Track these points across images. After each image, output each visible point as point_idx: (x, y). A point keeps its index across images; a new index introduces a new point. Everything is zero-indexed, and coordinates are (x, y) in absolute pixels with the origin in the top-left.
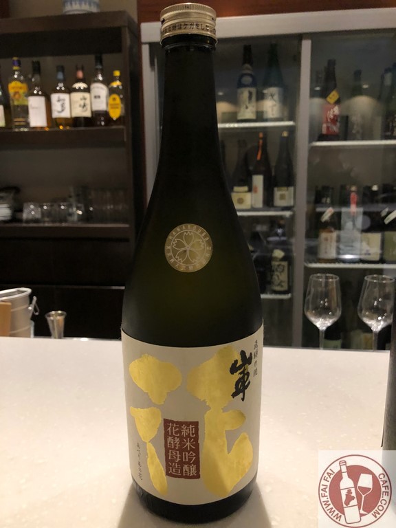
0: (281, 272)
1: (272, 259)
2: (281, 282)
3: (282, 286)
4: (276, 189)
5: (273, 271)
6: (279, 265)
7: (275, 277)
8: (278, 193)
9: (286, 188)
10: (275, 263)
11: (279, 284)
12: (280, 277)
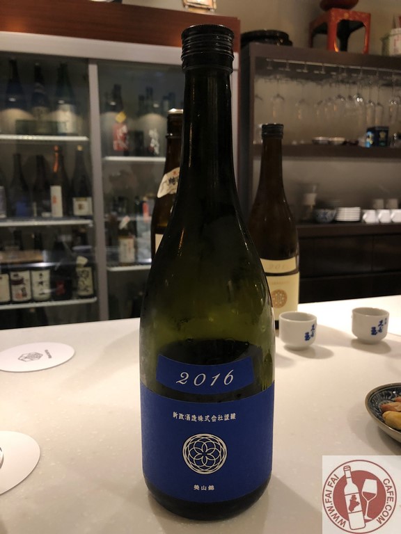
0: (85, 278)
1: (76, 266)
2: (87, 286)
3: (87, 291)
4: (74, 200)
5: (78, 277)
6: (83, 272)
7: (80, 283)
8: (76, 203)
9: (83, 199)
10: (79, 270)
11: (85, 289)
12: (85, 283)
